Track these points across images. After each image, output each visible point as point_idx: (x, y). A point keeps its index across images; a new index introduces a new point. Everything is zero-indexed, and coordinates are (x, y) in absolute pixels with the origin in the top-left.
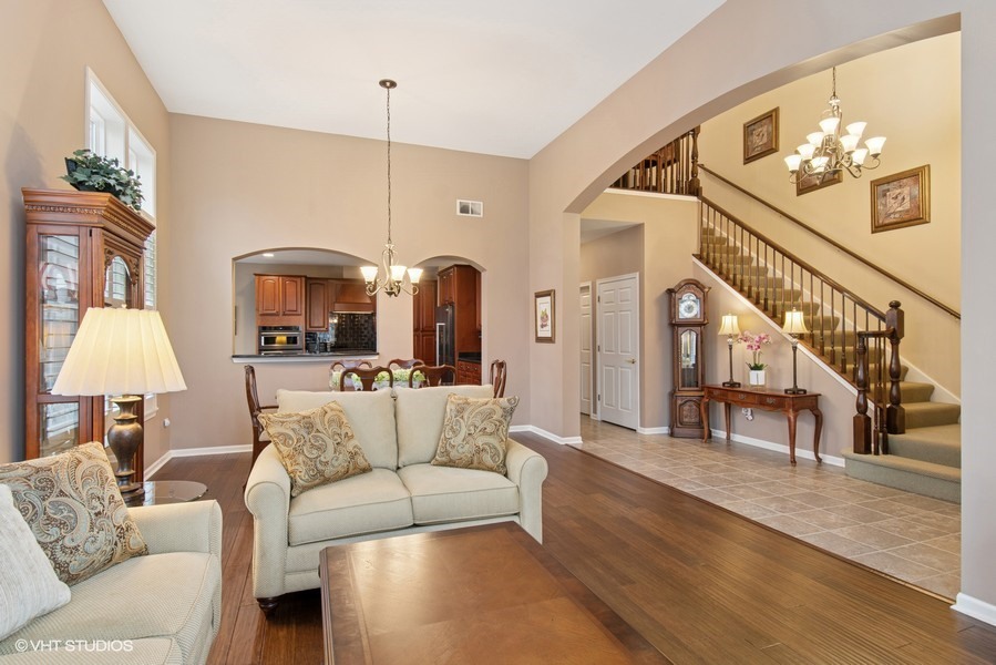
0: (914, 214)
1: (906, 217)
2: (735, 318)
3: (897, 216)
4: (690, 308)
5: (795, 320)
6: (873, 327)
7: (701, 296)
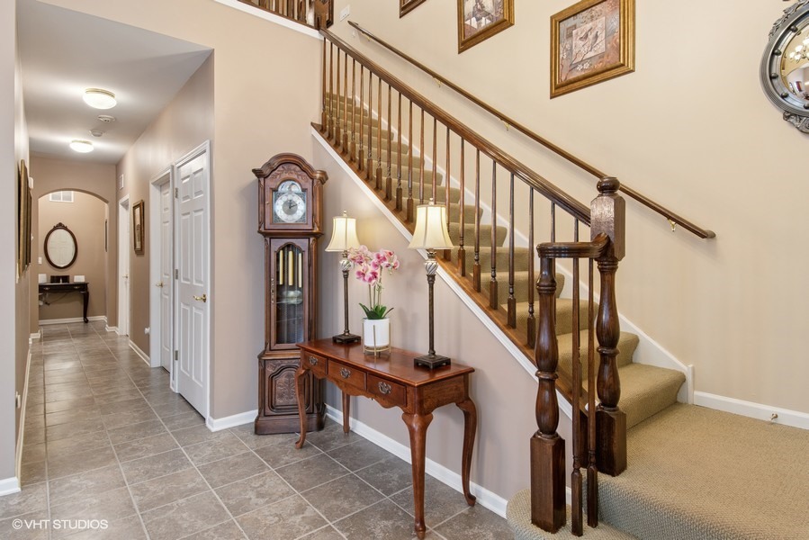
0: (612, 60)
1: (599, 66)
2: (352, 223)
3: (586, 66)
4: (290, 207)
5: (432, 221)
6: (565, 236)
7: (309, 186)
